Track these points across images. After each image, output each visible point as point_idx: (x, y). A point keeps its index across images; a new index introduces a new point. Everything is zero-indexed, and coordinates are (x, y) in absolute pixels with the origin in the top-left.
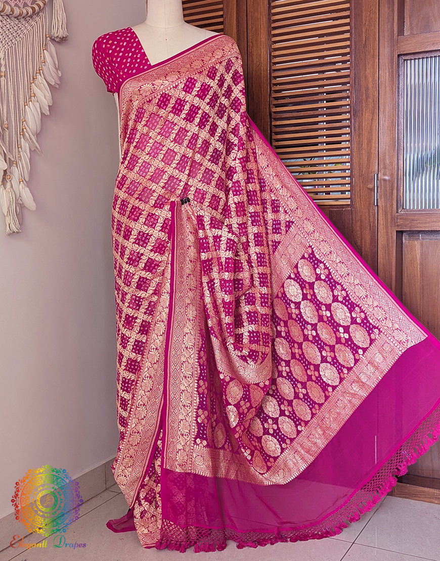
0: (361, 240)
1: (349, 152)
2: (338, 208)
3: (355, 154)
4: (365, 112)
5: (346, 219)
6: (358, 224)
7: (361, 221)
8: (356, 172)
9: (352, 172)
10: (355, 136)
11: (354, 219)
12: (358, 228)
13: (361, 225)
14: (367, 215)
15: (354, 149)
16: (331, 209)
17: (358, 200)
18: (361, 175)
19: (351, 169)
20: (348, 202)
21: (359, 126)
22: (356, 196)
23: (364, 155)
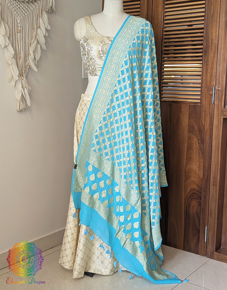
0: (205, 122)
1: (201, 74)
2: (193, 104)
3: (204, 75)
4: (211, 53)
5: (198, 110)
6: (204, 113)
7: (205, 112)
8: (204, 85)
9: (202, 85)
10: (204, 65)
11: (202, 110)
12: (203, 115)
13: (205, 114)
14: (208, 108)
15: (203, 72)
16: (190, 104)
17: (204, 100)
18: (206, 87)
19: (201, 83)
20: (199, 101)
22: (204, 98)
23: (208, 76)
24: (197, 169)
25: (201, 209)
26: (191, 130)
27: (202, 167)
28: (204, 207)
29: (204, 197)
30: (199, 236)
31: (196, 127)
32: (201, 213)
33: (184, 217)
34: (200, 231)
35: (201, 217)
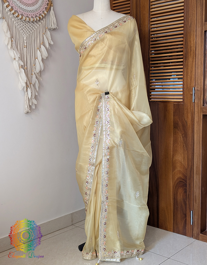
0: (187, 118)
1: (183, 77)
2: (177, 103)
3: (185, 78)
4: (190, 58)
5: (181, 108)
6: (186, 110)
8: (185, 86)
9: (183, 86)
10: (185, 69)
11: (184, 108)
12: (186, 113)
13: (187, 111)
14: (190, 106)
15: (184, 75)
16: (174, 103)
17: (186, 99)
18: (187, 88)
20: (182, 101)
21: (187, 65)
22: (185, 98)
23: (189, 78)
24: (182, 160)
25: (187, 195)
26: (176, 126)
27: (186, 158)
28: (189, 194)
29: (189, 185)
30: (186, 219)
31: (180, 124)
32: (187, 199)
33: (173, 203)
34: (186, 215)
35: (187, 203)
